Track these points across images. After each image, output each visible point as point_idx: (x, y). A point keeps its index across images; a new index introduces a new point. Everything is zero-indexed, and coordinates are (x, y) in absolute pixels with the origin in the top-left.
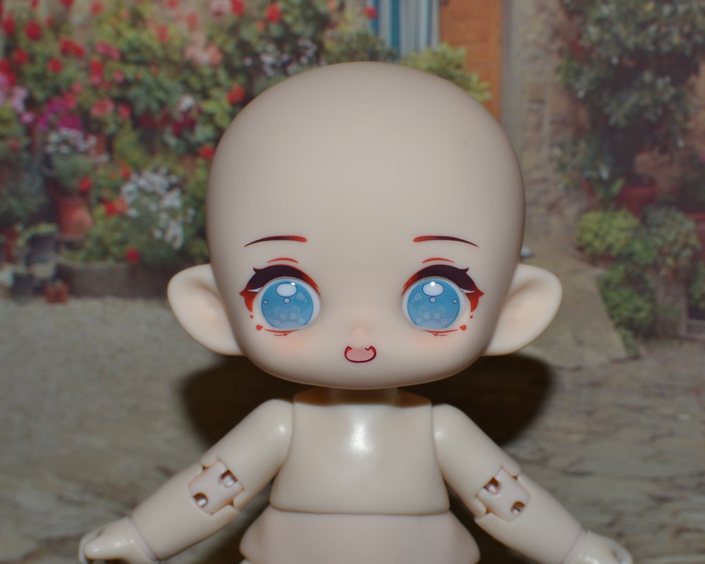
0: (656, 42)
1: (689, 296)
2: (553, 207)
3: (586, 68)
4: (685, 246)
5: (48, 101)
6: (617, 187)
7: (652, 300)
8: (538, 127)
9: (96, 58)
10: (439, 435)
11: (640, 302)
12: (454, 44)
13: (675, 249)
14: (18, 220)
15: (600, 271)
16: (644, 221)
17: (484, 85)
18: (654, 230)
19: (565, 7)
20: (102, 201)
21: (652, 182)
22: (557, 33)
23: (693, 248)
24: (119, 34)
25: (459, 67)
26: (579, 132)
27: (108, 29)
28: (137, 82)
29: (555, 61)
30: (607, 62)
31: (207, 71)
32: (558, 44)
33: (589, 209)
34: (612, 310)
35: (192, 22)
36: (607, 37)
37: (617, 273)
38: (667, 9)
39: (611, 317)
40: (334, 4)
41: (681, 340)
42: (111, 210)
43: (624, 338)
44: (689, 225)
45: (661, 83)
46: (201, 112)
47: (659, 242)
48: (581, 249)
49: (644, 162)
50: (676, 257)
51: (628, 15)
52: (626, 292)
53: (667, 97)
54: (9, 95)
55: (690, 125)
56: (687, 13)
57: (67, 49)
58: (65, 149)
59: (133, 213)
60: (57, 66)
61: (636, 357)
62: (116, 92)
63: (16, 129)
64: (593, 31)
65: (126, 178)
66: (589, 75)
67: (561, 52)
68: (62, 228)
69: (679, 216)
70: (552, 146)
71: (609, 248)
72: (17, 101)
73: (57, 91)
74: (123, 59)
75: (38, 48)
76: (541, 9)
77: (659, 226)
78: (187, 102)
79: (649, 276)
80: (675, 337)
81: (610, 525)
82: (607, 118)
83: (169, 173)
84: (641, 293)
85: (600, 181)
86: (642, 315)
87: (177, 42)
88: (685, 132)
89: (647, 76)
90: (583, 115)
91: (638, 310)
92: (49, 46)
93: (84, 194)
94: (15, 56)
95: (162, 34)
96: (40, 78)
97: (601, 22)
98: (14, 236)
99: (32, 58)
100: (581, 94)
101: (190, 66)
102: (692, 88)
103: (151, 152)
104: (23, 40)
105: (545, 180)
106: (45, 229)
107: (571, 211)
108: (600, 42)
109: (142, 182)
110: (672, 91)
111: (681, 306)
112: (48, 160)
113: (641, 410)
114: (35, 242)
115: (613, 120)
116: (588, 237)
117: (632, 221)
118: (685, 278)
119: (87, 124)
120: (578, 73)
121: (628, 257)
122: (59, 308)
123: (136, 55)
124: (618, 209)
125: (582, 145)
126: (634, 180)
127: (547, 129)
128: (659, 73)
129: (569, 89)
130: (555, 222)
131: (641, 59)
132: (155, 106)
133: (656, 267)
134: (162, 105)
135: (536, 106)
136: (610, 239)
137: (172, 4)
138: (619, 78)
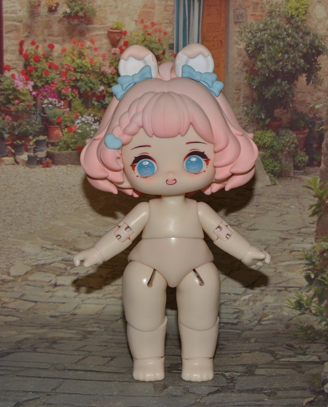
0: (282, 68)
1: (294, 161)
3: (256, 77)
4: (293, 143)
5: (43, 86)
6: (268, 121)
7: (281, 163)
8: (238, 99)
9: (64, 70)
10: (200, 213)
11: (276, 164)
13: (289, 144)
14: (31, 134)
15: (261, 152)
16: (277, 134)
18: (281, 137)
19: (249, 54)
20: (66, 126)
21: (281, 120)
22: (245, 64)
23: (296, 144)
24: (73, 61)
26: (254, 101)
27: (69, 58)
28: (81, 80)
29: (245, 75)
30: (264, 75)
31: (110, 76)
32: (246, 68)
33: (258, 129)
34: (266, 167)
35: (104, 57)
36: (264, 66)
37: (268, 153)
38: (286, 56)
39: (265, 169)
40: (161, 52)
41: (292, 178)
42: (70, 130)
43: (270, 177)
44: (295, 135)
45: (284, 83)
46: (107, 92)
47: (283, 142)
49: (277, 112)
50: (289, 147)
51: (272, 58)
52: (271, 160)
53: (286, 88)
54: (26, 84)
55: (295, 99)
56: (293, 57)
57: (51, 66)
58: (50, 106)
59: (79, 131)
60: (47, 73)
61: (275, 184)
62: (72, 84)
63: (30, 98)
64: (259, 64)
65: (77, 118)
66: (257, 80)
67: (247, 71)
68: (49, 137)
69: (291, 132)
70: (243, 106)
71: (264, 144)
72: (30, 86)
73: (47, 83)
74: (75, 71)
75: (38, 65)
76: (240, 55)
77: (283, 136)
78: (102, 88)
79: (279, 154)
80: (289, 177)
82: (264, 96)
83: (94, 116)
84: (277, 160)
85: (262, 119)
86: (277, 168)
87: (98, 65)
88: (292, 101)
89: (279, 81)
90: (255, 95)
91: (275, 167)
92: (44, 65)
93: (59, 124)
94: (28, 68)
95: (92, 61)
96: (39, 77)
97: (261, 60)
98: (29, 141)
99: (36, 70)
100: (254, 87)
101: (103, 74)
102: (295, 85)
103: (87, 107)
104: (32, 63)
105: (241, 119)
106: (42, 138)
108: (262, 68)
109: (83, 119)
110: (288, 86)
111: (291, 165)
112: (43, 110)
113: (277, 204)
114: (38, 143)
115: (266, 97)
117: (273, 134)
118: (293, 155)
119: (60, 96)
120: (253, 79)
121: (272, 147)
122: (48, 169)
123: (80, 69)
124: (268, 129)
125: (255, 106)
126: (274, 119)
127: (242, 100)
128: (283, 80)
129: (250, 85)
131: (276, 74)
132: (88, 90)
133: (282, 151)
134: (92, 89)
135: (237, 91)
136: (265, 141)
137: (96, 49)
138: (269, 81)
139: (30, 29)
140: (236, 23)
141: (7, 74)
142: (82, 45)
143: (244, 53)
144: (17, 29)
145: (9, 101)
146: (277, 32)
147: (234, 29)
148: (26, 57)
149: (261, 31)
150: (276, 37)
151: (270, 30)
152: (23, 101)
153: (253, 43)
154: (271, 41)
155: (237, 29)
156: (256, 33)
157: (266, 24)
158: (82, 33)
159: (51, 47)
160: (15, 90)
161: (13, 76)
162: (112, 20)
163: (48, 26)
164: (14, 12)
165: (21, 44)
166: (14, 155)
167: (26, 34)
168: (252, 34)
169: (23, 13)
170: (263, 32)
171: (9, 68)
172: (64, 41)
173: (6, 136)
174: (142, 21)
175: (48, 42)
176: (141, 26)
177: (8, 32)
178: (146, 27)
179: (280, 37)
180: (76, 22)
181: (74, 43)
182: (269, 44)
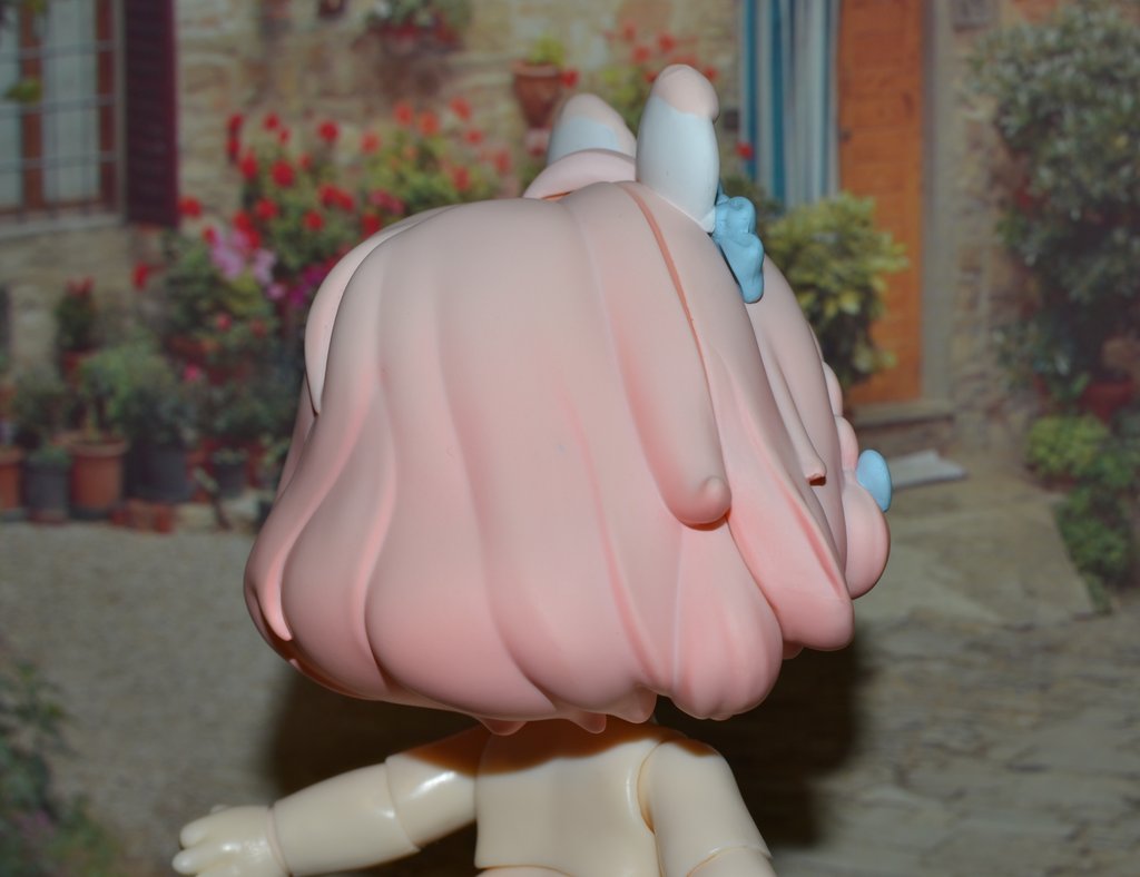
0: (1130, 189)
2: (994, 412)
3: (1036, 224)
5: (305, 267)
6: (1080, 384)
7: (1128, 536)
8: (972, 304)
9: (371, 211)
11: (1111, 538)
12: (859, 193)
14: (265, 429)
15: (1057, 498)
16: (1117, 430)
17: (900, 248)
18: (1129, 442)
19: (1007, 142)
21: (1127, 378)
22: (996, 178)
24: (401, 179)
25: (865, 223)
26: (1028, 311)
27: (385, 172)
29: (995, 216)
30: (1065, 216)
32: (999, 193)
33: (1042, 414)
34: (1074, 551)
35: (502, 164)
36: (1065, 183)
37: (1081, 499)
39: (1073, 557)
43: (1091, 588)
48: (1032, 467)
49: (1116, 350)
51: (1093, 152)
52: (1093, 525)
54: (251, 260)
57: (331, 198)
60: (316, 222)
61: (1107, 612)
63: (261, 307)
64: (1046, 175)
66: (1040, 235)
67: (1002, 204)
70: (991, 330)
71: (1070, 466)
72: (262, 269)
75: (290, 197)
76: (976, 144)
79: (1122, 504)
81: (1073, 838)
82: (1064, 291)
84: (1113, 526)
85: (1057, 377)
86: (1115, 556)
89: (1119, 235)
90: (1033, 287)
91: (1109, 549)
92: (305, 195)
94: (257, 208)
95: (461, 178)
96: (293, 238)
97: (1057, 163)
98: (260, 451)
99: (281, 211)
100: (1030, 260)
104: (269, 187)
105: (982, 376)
107: (1018, 417)
108: (1056, 190)
113: (1113, 683)
115: (1074, 294)
116: (1041, 452)
117: (1101, 431)
120: (1026, 232)
121: (1093, 478)
124: (1081, 413)
125: (1033, 329)
126: (1102, 375)
127: (985, 306)
129: (1014, 254)
130: (996, 432)
131: (1110, 212)
133: (1132, 492)
135: (969, 277)
136: (1071, 455)
137: (475, 138)
138: (1081, 239)
139: (261, 75)
140: (960, 29)
141: (192, 228)
142: (431, 126)
143: (991, 137)
144: (219, 78)
145: (196, 319)
146: (1109, 57)
147: (951, 51)
148: (250, 171)
149: (1050, 54)
150: (1106, 76)
151: (1085, 51)
152: (241, 318)
153: (1023, 99)
154: (1087, 92)
155: (964, 51)
156: (1033, 62)
157: (1067, 30)
158: (428, 84)
159: (329, 132)
160: (215, 282)
161: (209, 236)
162: (526, 35)
163: (318, 62)
164: (211, 22)
165: (235, 126)
166: (213, 499)
167: (248, 93)
168: (1020, 68)
169: (239, 24)
170: (1058, 61)
171: (194, 209)
172: (370, 112)
173: (190, 435)
174: (629, 35)
175: (320, 119)
176: (625, 52)
177: (194, 89)
178: (641, 54)
179: (1119, 74)
180: (406, 46)
181: (404, 116)
182: (1081, 102)
